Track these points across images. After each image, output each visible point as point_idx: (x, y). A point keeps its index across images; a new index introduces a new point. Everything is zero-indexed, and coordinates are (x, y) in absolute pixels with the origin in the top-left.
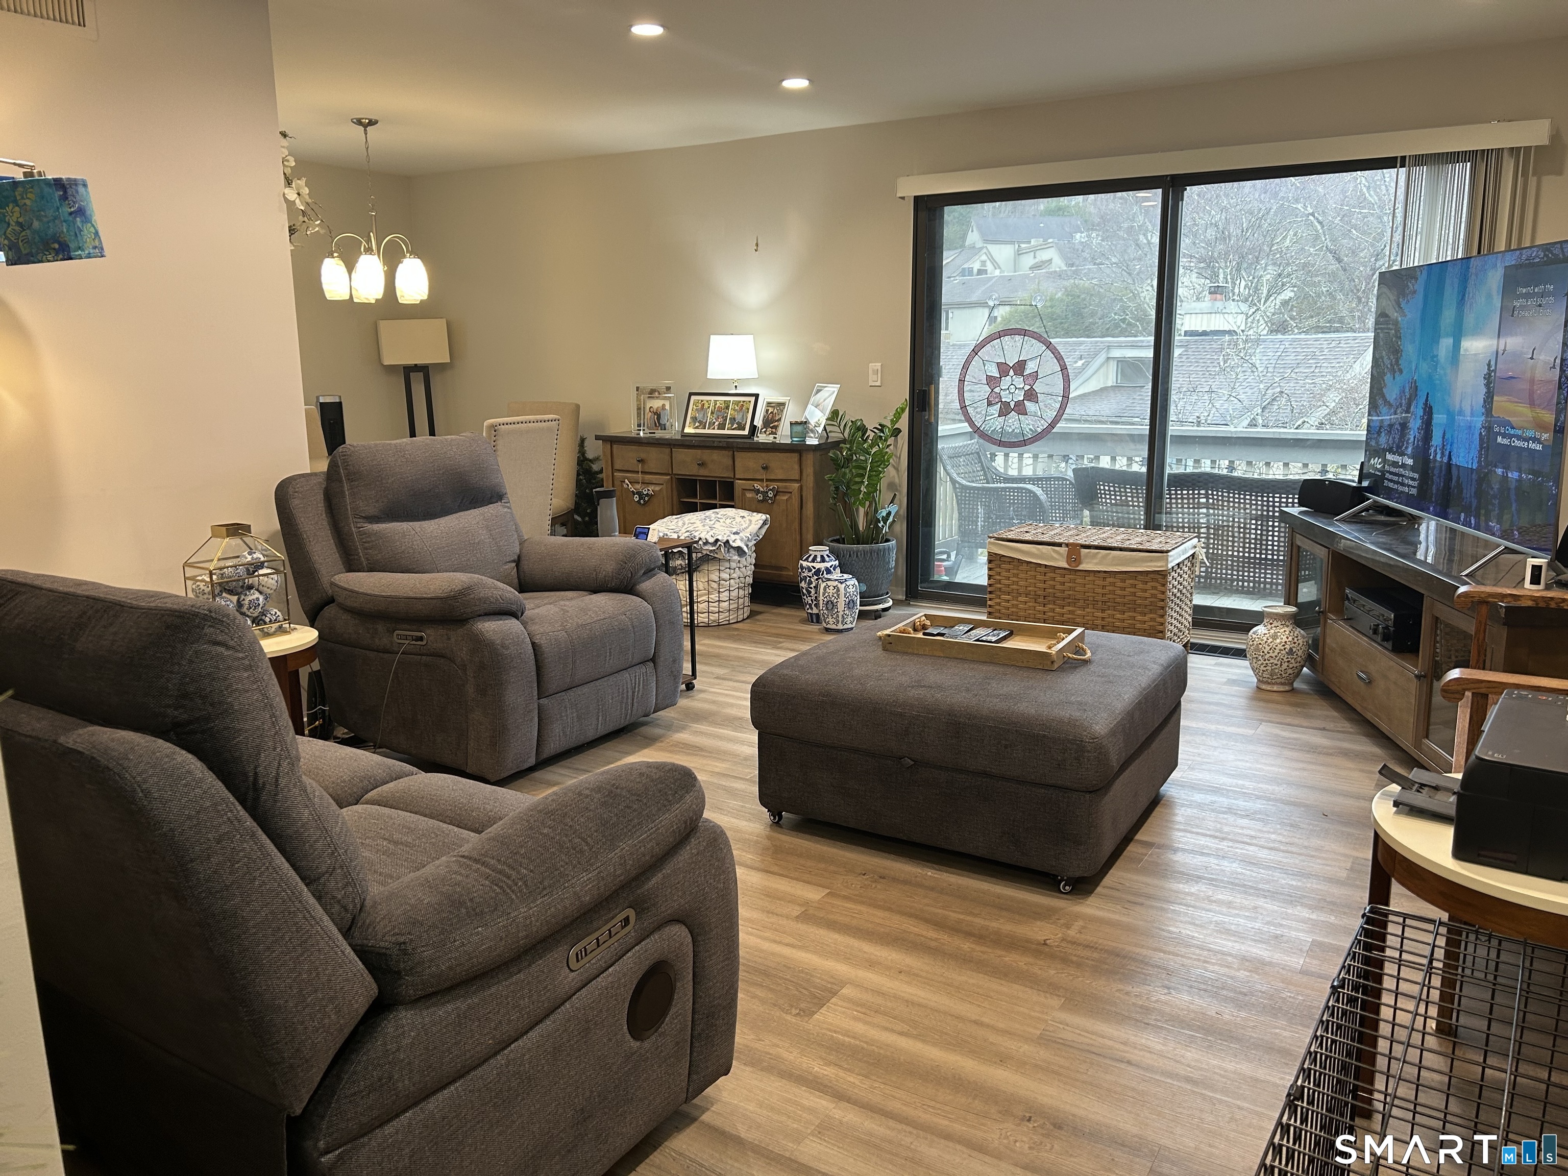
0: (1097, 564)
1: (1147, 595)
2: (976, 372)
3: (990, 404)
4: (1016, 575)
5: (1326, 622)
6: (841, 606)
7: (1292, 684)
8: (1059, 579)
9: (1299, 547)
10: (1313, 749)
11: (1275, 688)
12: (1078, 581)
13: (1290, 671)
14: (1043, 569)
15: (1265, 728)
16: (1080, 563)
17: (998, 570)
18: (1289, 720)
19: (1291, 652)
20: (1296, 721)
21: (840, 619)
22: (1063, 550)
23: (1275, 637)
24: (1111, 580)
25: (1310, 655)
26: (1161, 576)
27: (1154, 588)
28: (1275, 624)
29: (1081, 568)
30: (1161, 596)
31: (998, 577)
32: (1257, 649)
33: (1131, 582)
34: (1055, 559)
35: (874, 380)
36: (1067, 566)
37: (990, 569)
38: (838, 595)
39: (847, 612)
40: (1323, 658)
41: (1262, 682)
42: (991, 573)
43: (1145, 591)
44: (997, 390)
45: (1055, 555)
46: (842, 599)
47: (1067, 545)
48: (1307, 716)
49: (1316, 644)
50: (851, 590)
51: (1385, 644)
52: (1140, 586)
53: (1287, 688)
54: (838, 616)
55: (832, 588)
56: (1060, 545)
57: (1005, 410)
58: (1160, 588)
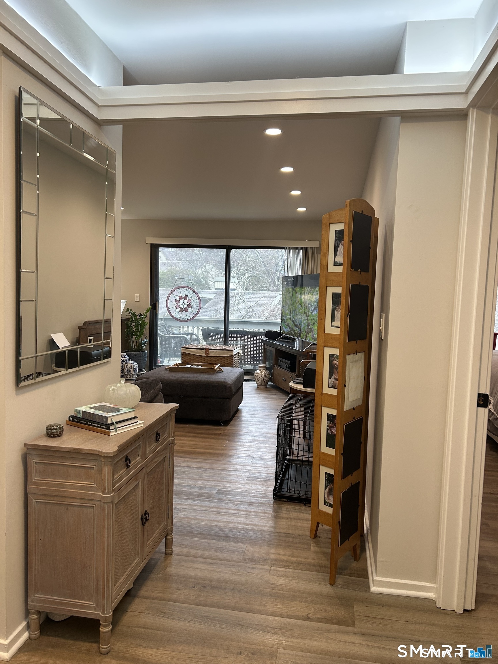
0: (214, 354)
1: (228, 363)
2: (172, 298)
3: (176, 308)
4: (190, 359)
5: (274, 367)
6: (132, 371)
7: (266, 386)
8: (203, 359)
9: (266, 349)
10: (273, 398)
11: (262, 387)
12: (209, 360)
13: (266, 382)
14: (198, 357)
15: (260, 395)
16: (209, 354)
17: (185, 357)
18: (266, 393)
19: (266, 376)
20: (269, 393)
21: (132, 376)
22: (204, 351)
23: (262, 373)
24: (218, 359)
25: (270, 378)
26: (232, 357)
27: (230, 361)
28: (261, 369)
29: (209, 356)
30: (232, 363)
31: (184, 360)
32: (257, 376)
33: (223, 359)
34: (202, 353)
35: (137, 299)
36: (205, 355)
37: (182, 357)
38: (131, 368)
39: (134, 373)
40: (274, 378)
41: (259, 386)
42: (183, 358)
43: (227, 361)
44: (179, 304)
45: (202, 352)
46: (133, 369)
47: (205, 349)
48: (271, 392)
49: (271, 374)
50: (135, 366)
51: (288, 370)
52: (226, 360)
53: (265, 387)
54: (131, 375)
55: (129, 366)
56: (203, 349)
57: (181, 310)
58: (231, 361)
